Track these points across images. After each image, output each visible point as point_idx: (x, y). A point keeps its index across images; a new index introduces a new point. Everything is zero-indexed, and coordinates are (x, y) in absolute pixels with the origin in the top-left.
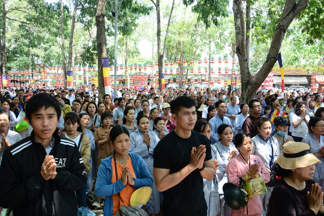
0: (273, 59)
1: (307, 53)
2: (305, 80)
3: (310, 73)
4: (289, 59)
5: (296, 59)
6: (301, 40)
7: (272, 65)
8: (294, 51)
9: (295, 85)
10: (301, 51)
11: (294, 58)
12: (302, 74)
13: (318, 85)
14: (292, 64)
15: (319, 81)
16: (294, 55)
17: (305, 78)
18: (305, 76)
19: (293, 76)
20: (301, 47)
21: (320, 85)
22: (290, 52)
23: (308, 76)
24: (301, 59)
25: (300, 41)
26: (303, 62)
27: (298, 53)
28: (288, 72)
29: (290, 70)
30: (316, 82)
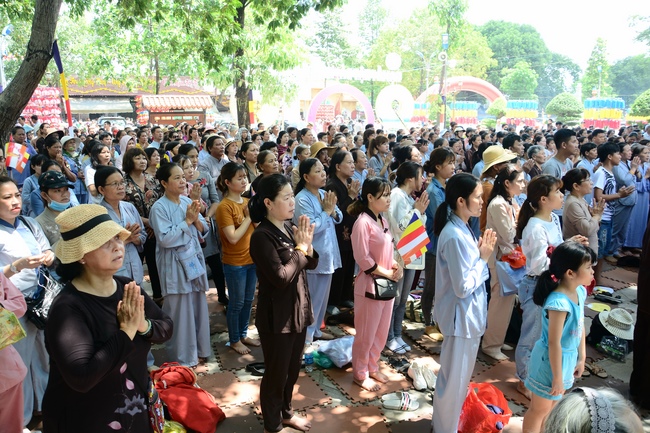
0: (41, 55)
1: (123, 51)
2: (126, 106)
3: (134, 91)
4: (90, 61)
5: (105, 63)
6: (110, 23)
7: (41, 68)
8: (100, 45)
9: (110, 115)
10: (112, 46)
11: (99, 60)
12: (120, 93)
13: (147, 113)
14: (97, 72)
15: (149, 106)
16: (99, 53)
17: (127, 101)
18: (126, 97)
19: (103, 97)
20: (111, 38)
21: (150, 113)
22: (91, 48)
23: (132, 98)
24: (114, 63)
25: (108, 26)
26: (117, 68)
27: (107, 51)
28: (93, 88)
29: (96, 86)
30: (144, 108)
